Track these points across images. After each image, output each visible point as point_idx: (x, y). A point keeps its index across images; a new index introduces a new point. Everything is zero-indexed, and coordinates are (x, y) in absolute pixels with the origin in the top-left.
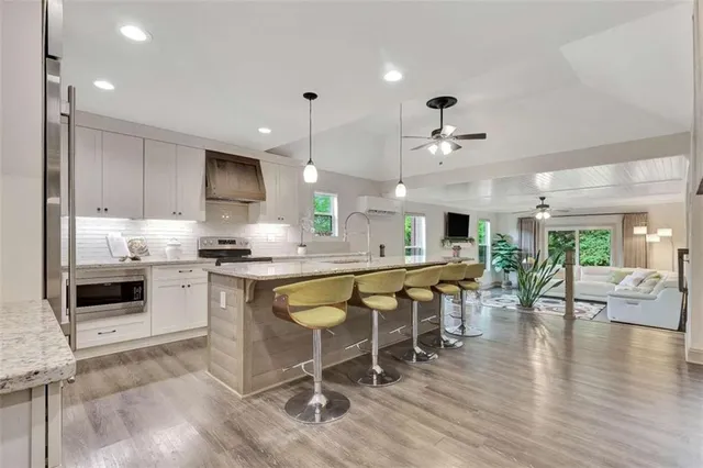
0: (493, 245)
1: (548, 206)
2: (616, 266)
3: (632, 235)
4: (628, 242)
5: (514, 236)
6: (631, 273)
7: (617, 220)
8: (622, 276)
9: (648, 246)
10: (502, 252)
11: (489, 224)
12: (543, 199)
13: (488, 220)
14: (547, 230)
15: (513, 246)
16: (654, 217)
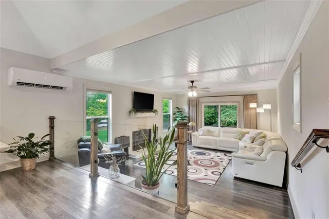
0: (174, 114)
1: (196, 87)
2: (240, 127)
3: (248, 108)
4: (247, 112)
5: (186, 108)
6: (248, 133)
7: (240, 99)
8: (243, 135)
9: (257, 115)
10: (178, 119)
11: (171, 101)
12: (192, 82)
13: (171, 99)
14: (203, 105)
15: (184, 115)
16: (260, 97)
